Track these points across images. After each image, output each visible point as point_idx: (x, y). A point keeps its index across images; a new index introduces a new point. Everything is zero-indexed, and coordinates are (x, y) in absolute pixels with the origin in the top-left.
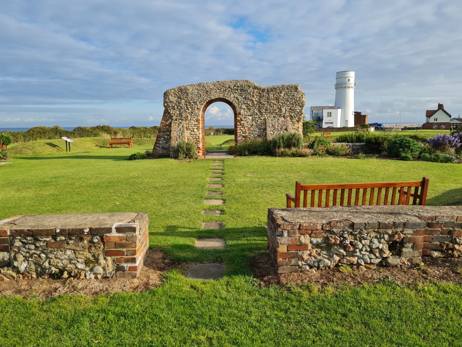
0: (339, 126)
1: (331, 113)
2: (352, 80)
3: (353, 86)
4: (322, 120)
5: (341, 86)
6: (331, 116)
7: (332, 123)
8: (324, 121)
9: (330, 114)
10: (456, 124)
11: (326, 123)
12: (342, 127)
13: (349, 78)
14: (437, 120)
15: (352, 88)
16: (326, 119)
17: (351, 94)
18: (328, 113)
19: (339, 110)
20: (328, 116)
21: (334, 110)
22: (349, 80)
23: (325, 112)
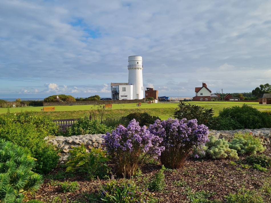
0: (132, 99)
1: (125, 88)
2: (140, 63)
3: (141, 67)
4: (119, 94)
5: (132, 67)
6: (125, 90)
7: (126, 96)
8: (120, 95)
9: (124, 90)
10: (215, 97)
11: (122, 96)
12: (134, 99)
13: (138, 61)
14: (202, 95)
15: (140, 69)
16: (121, 93)
17: (140, 73)
18: (123, 88)
19: (132, 86)
20: (123, 90)
21: (127, 86)
22: (138, 63)
23: (121, 87)
